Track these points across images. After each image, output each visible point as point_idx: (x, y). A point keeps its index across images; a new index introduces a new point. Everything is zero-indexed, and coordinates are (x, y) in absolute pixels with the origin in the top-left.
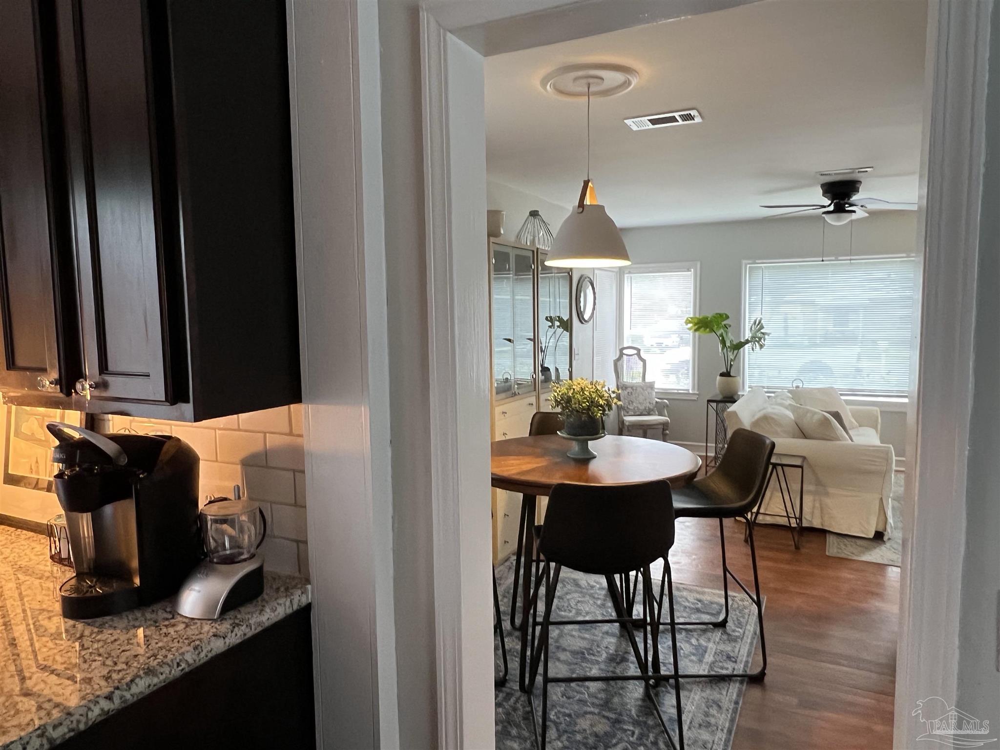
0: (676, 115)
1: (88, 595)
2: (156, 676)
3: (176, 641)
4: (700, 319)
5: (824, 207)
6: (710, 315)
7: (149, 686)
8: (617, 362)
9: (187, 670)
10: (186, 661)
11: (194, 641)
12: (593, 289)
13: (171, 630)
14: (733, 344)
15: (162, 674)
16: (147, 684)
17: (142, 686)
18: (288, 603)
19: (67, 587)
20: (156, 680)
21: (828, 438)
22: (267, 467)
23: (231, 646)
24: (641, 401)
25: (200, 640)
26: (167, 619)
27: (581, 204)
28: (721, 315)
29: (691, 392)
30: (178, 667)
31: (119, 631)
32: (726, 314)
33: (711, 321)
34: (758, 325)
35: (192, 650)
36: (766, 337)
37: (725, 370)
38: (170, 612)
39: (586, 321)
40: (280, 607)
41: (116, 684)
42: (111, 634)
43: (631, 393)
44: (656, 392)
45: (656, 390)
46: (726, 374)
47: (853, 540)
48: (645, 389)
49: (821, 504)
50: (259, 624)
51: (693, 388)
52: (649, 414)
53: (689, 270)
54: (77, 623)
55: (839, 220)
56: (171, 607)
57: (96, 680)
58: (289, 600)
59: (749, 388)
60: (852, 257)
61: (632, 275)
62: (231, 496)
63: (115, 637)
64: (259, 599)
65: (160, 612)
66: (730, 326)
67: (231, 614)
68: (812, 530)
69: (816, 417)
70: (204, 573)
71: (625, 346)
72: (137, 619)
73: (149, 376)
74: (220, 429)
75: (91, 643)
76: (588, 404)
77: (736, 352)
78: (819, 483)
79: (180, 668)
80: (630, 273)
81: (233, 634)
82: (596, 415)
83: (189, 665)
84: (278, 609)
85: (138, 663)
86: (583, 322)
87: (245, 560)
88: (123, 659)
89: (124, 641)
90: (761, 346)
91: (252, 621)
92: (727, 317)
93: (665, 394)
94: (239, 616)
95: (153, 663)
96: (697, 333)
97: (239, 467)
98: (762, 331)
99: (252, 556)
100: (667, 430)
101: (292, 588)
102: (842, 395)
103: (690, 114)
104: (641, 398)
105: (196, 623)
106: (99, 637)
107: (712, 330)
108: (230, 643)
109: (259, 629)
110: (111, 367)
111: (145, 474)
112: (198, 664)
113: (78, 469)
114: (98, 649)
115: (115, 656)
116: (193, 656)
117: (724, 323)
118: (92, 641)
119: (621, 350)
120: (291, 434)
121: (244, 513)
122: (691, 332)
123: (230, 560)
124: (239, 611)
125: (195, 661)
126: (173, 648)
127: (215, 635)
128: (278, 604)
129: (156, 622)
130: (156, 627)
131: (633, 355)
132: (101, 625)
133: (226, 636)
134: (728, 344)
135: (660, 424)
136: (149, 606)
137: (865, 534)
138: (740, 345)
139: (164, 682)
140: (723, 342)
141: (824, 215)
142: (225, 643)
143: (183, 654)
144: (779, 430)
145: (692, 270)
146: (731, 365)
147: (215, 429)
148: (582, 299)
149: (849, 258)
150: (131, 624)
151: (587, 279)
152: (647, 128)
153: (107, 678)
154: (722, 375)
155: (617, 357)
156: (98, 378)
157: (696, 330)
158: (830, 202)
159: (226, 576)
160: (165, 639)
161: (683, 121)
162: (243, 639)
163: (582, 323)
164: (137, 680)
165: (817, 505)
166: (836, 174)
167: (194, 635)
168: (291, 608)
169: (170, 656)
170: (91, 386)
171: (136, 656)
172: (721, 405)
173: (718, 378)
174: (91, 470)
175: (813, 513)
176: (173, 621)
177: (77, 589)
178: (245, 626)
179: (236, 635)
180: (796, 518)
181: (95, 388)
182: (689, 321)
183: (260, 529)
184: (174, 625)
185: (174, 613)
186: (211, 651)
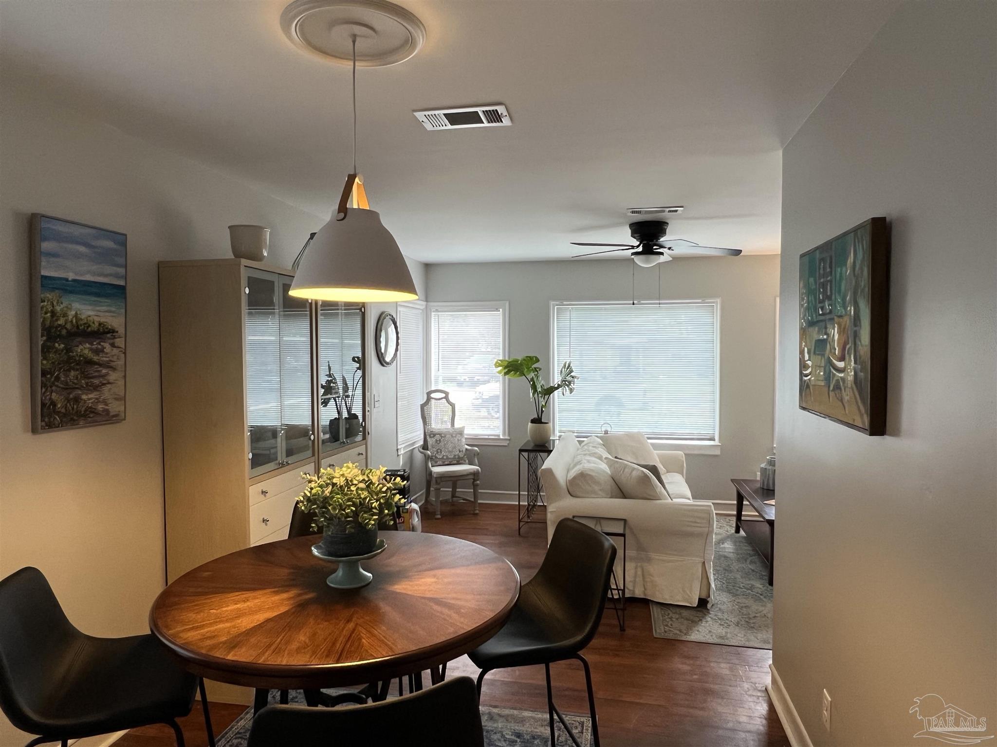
0: (479, 110)
4: (509, 362)
5: (633, 247)
6: (520, 358)
8: (424, 407)
12: (396, 328)
14: (544, 389)
21: (649, 497)
24: (450, 449)
27: (343, 208)
28: (531, 358)
29: (501, 437)
32: (536, 357)
33: (521, 364)
34: (567, 369)
36: (576, 380)
37: (536, 416)
39: (388, 363)
43: (440, 440)
44: (466, 438)
45: (465, 437)
46: (537, 421)
47: (678, 610)
48: (454, 435)
49: (643, 571)
51: (504, 434)
52: (458, 463)
53: (497, 310)
55: (647, 262)
59: (559, 432)
60: (661, 302)
61: (439, 313)
66: (540, 369)
68: (634, 600)
69: (634, 473)
71: (433, 388)
76: (354, 509)
77: (547, 397)
78: (640, 548)
80: (437, 311)
82: (368, 524)
86: (385, 364)
90: (571, 391)
92: (538, 360)
93: (475, 441)
96: (507, 376)
98: (572, 374)
100: (477, 480)
102: (649, 438)
103: (496, 110)
104: (450, 446)
107: (522, 374)
117: (534, 366)
119: (429, 394)
122: (501, 376)
131: (442, 398)
134: (539, 390)
135: (471, 474)
137: (688, 602)
138: (550, 391)
140: (534, 387)
141: (633, 257)
144: (596, 488)
145: (501, 310)
146: (542, 411)
148: (383, 339)
149: (658, 302)
151: (389, 317)
152: (445, 128)
154: (533, 421)
155: (425, 400)
157: (506, 374)
158: (639, 243)
161: (489, 122)
163: (383, 365)
165: (639, 572)
166: (647, 212)
172: (532, 455)
173: (530, 424)
175: (634, 582)
180: (618, 590)
182: (499, 364)
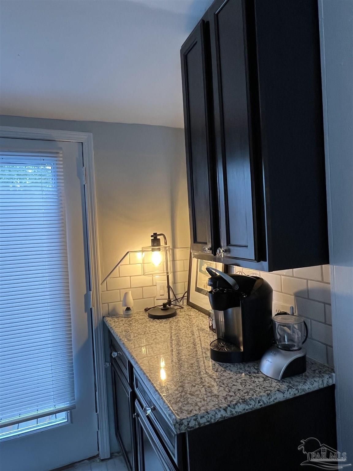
1: (221, 350)
2: (247, 404)
3: (258, 387)
7: (244, 409)
9: (263, 406)
10: (263, 401)
11: (267, 390)
13: (256, 380)
15: (251, 405)
16: (243, 409)
17: (241, 409)
18: (321, 382)
19: (213, 344)
20: (247, 407)
22: (308, 299)
23: (287, 398)
25: (271, 391)
26: (255, 373)
30: (258, 403)
31: (232, 373)
35: (266, 396)
38: (256, 369)
40: (316, 383)
41: (229, 403)
42: (229, 374)
50: (303, 390)
54: (216, 363)
56: (257, 367)
57: (220, 398)
58: (321, 380)
62: (289, 312)
63: (231, 376)
64: (304, 374)
65: (252, 368)
67: (288, 379)
70: (273, 353)
72: (241, 369)
73: (247, 247)
74: (283, 275)
75: (221, 376)
79: (260, 404)
81: (289, 392)
83: (264, 404)
84: (314, 384)
85: (240, 395)
87: (295, 350)
88: (233, 390)
89: (234, 380)
91: (299, 387)
94: (292, 382)
95: (247, 397)
97: (293, 297)
99: (300, 349)
101: (323, 373)
105: (269, 380)
106: (224, 374)
108: (286, 397)
109: (303, 393)
110: (232, 242)
111: (246, 296)
112: (269, 404)
113: (218, 290)
114: (223, 380)
115: (230, 387)
116: (267, 400)
118: (221, 375)
120: (322, 281)
121: (296, 324)
123: (287, 348)
124: (292, 379)
125: (268, 402)
126: (257, 391)
127: (278, 390)
128: (315, 381)
129: (250, 373)
130: (250, 376)
132: (225, 367)
133: (285, 393)
136: (247, 363)
139: (252, 409)
142: (284, 396)
143: (261, 396)
147: (281, 275)
150: (238, 371)
153: (226, 398)
156: (226, 248)
159: (285, 356)
160: (253, 384)
162: (294, 396)
164: (239, 404)
167: (267, 386)
168: (322, 385)
169: (255, 396)
170: (223, 251)
171: (239, 390)
174: (223, 290)
176: (257, 375)
177: (216, 346)
178: (295, 389)
179: (290, 393)
181: (225, 252)
183: (304, 333)
184: (258, 378)
185: (258, 370)
186: (276, 399)
